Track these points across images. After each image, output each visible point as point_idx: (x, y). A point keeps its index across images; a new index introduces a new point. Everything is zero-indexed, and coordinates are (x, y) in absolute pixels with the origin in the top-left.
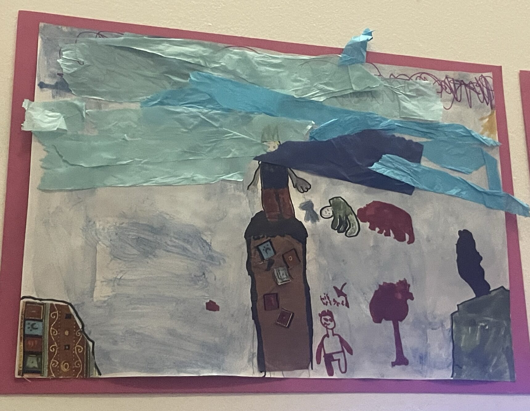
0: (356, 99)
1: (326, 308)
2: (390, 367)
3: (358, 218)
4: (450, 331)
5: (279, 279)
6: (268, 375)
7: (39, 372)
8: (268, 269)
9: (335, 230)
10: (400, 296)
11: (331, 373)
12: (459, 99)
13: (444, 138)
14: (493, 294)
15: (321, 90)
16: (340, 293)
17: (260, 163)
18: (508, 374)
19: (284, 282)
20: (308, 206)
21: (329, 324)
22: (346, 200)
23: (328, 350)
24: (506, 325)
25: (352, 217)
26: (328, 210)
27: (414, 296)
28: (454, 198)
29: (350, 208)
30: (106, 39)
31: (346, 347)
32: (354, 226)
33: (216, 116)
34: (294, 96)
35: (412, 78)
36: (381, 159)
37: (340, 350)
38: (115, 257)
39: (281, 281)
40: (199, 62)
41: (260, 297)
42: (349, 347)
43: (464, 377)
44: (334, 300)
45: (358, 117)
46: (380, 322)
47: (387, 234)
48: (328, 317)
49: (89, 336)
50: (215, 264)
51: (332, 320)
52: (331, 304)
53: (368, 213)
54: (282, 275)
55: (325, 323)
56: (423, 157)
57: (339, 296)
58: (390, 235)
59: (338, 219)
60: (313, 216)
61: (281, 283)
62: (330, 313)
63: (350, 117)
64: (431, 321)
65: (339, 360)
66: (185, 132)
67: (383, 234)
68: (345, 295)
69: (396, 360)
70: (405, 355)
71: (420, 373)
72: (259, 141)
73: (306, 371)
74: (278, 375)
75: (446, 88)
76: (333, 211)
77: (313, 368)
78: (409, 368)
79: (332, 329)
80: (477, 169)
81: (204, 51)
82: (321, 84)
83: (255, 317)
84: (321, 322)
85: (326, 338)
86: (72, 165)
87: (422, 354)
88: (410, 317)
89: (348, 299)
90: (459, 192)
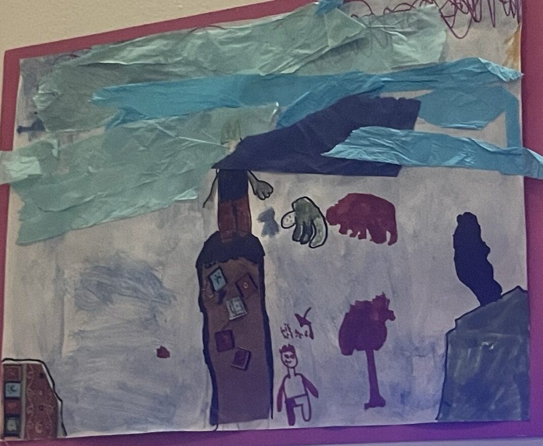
0: (338, 57)
1: (286, 342)
2: (362, 410)
3: (327, 222)
4: (443, 357)
5: (232, 312)
6: (220, 428)
7: (17, 435)
8: (220, 302)
9: (297, 241)
10: (376, 317)
11: (292, 421)
12: (478, 18)
13: (450, 84)
14: (505, 298)
15: (295, 56)
16: (303, 321)
17: (218, 171)
18: (519, 410)
19: (237, 315)
20: (268, 217)
21: (290, 362)
22: (312, 200)
23: (289, 393)
24: (521, 341)
25: (319, 221)
26: (290, 217)
27: (395, 314)
28: (453, 170)
29: (317, 210)
30: (78, 58)
31: (310, 389)
32: (321, 233)
33: (173, 124)
34: (259, 75)
35: (414, 6)
36: (349, 137)
37: (304, 392)
38: (80, 307)
39: (234, 315)
40: (159, 61)
41: (212, 336)
42: (314, 388)
43: (451, 418)
44: (297, 332)
45: (334, 83)
46: (350, 353)
47: (362, 236)
48: (289, 353)
49: (58, 395)
50: (165, 304)
51: (294, 356)
52: (292, 337)
53: (340, 212)
54: (236, 307)
55: (286, 361)
56: (418, 119)
57: (301, 326)
58: (365, 237)
59: (302, 227)
60: (272, 227)
61: (234, 316)
62: (291, 348)
63: (325, 85)
64: (417, 345)
65: (302, 405)
66: (143, 151)
67: (357, 237)
68: (309, 324)
69: (370, 400)
70: (381, 393)
71: (400, 415)
72: (219, 144)
73: (265, 421)
74: (232, 427)
75: (462, 6)
76: (296, 218)
77: (274, 418)
78: (385, 410)
79: (294, 368)
80: (492, 120)
81: (165, 46)
82: (296, 48)
83: (208, 361)
84: (282, 361)
85: (287, 380)
86: (46, 211)
87: (405, 391)
88: (389, 344)
89: (313, 328)
90: (462, 160)
